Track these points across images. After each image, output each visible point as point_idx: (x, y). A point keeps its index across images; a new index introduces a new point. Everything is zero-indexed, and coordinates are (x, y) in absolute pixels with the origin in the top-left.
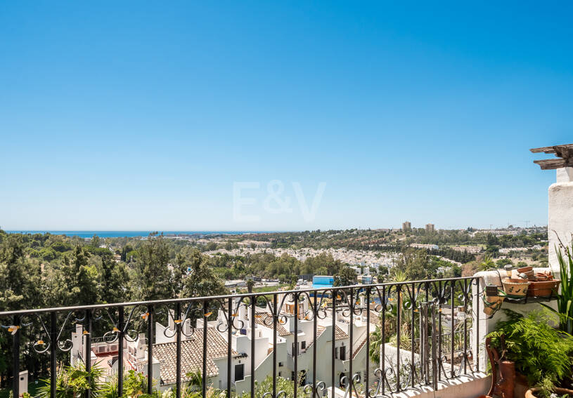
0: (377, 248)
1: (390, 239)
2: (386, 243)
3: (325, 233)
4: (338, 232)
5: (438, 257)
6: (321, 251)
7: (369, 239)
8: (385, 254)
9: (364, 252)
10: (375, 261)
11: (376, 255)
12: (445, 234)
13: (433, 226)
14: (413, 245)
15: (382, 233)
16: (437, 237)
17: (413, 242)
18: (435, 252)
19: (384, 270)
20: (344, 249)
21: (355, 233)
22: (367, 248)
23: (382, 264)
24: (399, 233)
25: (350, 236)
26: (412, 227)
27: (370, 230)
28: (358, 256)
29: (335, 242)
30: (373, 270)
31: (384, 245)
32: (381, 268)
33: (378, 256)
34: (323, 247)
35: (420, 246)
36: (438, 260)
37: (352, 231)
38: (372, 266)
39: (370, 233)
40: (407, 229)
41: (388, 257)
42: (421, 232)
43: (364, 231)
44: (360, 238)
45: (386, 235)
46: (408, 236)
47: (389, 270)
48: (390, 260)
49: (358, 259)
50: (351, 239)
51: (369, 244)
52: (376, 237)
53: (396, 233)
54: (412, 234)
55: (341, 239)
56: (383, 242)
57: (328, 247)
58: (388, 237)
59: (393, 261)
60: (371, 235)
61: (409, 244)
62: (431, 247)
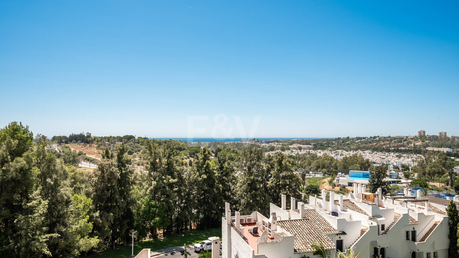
0: (397, 150)
1: (408, 144)
2: (404, 146)
3: (353, 139)
4: (364, 138)
5: (453, 158)
6: (352, 153)
7: (389, 144)
8: (405, 155)
9: (387, 153)
10: (397, 161)
11: (397, 156)
12: (457, 140)
13: (445, 133)
14: (429, 149)
15: (400, 139)
16: (449, 142)
17: (428, 146)
18: (449, 154)
19: (405, 168)
20: (370, 151)
21: (377, 139)
22: (388, 151)
23: (404, 163)
24: (415, 139)
25: (374, 141)
26: (426, 135)
27: (390, 137)
28: (382, 157)
29: (361, 146)
30: (396, 168)
31: (403, 148)
32: (403, 166)
33: (399, 157)
34: (352, 149)
35: (436, 149)
36: (453, 160)
37: (375, 137)
38: (395, 164)
39: (390, 139)
40: (422, 136)
41: (408, 157)
42: (434, 138)
43: (385, 138)
44: (382, 143)
45: (404, 141)
46: (423, 141)
47: (410, 168)
48: (410, 160)
49: (382, 158)
50: (375, 144)
51: (390, 147)
52: (395, 142)
53: (412, 139)
54: (427, 140)
55: (366, 144)
56: (401, 146)
57: (356, 150)
58: (405, 142)
59: (413, 161)
60: (391, 140)
61: (425, 147)
62: (445, 150)
